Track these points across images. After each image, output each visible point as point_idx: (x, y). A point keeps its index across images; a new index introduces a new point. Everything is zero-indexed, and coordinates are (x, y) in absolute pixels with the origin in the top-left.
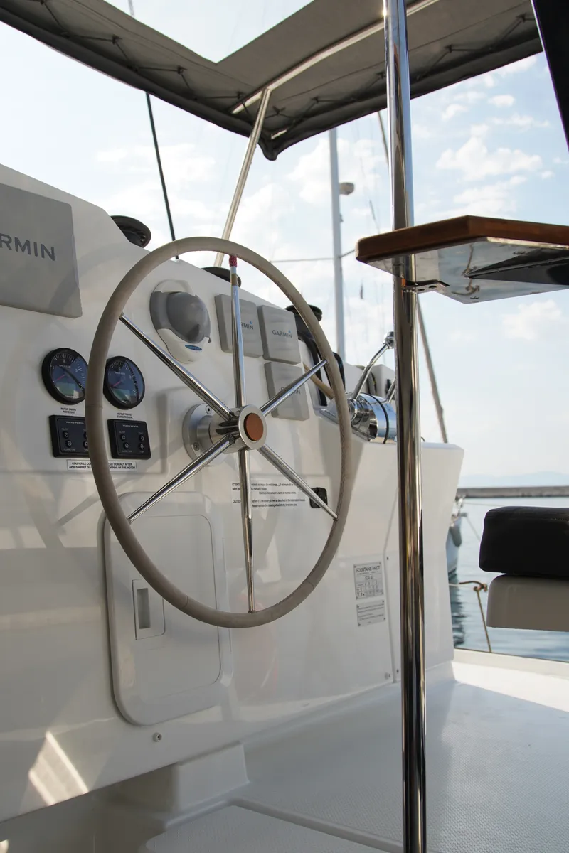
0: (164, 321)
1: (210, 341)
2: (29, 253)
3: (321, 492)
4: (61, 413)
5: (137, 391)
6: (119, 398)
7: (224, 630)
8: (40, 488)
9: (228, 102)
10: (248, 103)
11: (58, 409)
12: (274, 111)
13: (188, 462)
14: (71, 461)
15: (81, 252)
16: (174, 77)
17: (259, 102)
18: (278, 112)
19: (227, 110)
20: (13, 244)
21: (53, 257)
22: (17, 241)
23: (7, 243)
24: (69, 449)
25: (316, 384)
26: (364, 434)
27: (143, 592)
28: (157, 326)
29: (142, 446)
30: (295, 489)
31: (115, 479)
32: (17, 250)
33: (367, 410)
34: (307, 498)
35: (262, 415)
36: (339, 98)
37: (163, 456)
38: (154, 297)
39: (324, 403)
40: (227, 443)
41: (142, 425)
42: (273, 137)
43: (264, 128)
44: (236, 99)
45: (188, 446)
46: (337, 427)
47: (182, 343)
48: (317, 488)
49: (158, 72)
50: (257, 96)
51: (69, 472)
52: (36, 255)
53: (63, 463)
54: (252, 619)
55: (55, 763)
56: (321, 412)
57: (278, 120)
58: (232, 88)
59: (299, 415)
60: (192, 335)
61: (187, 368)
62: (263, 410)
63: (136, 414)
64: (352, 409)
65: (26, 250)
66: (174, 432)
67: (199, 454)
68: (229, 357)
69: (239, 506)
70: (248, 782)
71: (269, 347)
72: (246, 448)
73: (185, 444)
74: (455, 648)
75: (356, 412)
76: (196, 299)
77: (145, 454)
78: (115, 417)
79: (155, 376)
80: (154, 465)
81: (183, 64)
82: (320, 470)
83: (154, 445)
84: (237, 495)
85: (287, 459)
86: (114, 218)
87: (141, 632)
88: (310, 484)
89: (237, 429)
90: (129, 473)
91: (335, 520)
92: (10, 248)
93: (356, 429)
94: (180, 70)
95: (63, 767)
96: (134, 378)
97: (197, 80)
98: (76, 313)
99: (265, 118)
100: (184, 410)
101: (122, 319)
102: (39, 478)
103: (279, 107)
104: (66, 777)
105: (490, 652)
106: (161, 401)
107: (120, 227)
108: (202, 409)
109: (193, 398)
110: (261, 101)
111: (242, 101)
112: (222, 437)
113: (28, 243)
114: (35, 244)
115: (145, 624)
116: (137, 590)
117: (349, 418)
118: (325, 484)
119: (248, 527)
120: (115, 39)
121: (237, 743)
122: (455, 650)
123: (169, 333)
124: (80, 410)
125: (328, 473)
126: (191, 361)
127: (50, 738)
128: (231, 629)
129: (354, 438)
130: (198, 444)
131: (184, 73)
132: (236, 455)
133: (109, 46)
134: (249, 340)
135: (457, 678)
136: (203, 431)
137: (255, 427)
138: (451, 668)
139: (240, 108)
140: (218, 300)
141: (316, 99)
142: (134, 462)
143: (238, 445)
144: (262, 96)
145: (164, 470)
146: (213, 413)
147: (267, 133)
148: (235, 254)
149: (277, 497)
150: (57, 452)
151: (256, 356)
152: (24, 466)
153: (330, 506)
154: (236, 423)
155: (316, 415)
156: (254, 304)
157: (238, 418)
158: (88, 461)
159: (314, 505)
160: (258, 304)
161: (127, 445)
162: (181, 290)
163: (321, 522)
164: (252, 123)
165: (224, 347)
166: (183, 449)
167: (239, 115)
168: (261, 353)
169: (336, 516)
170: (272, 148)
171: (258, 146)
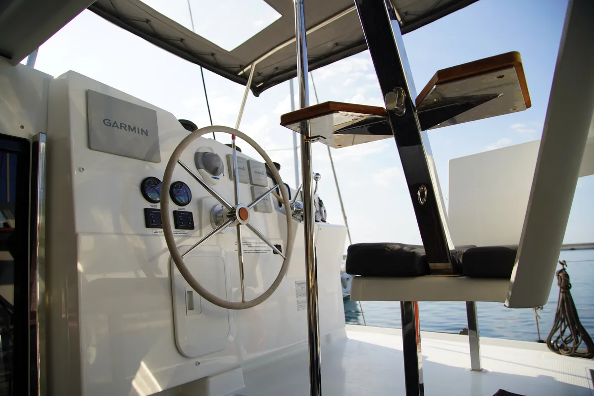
0: (202, 166)
1: (224, 175)
2: (135, 132)
3: (279, 247)
4: (150, 207)
5: (188, 198)
6: (179, 201)
7: (231, 311)
8: (140, 243)
9: (236, 70)
10: (245, 70)
11: (149, 205)
12: (257, 74)
13: (212, 230)
14: (155, 230)
15: (161, 133)
16: (210, 58)
17: (250, 70)
18: (259, 74)
19: (236, 73)
20: (127, 128)
21: (147, 135)
22: (129, 126)
23: (124, 128)
24: (153, 224)
25: (277, 198)
26: (298, 219)
27: (190, 293)
28: (198, 168)
29: (190, 224)
30: (266, 245)
31: (176, 239)
32: (129, 131)
33: (300, 208)
34: (272, 250)
35: (247, 209)
36: (287, 68)
37: (201, 228)
38: (197, 155)
39: (280, 206)
40: (231, 222)
41: (190, 214)
42: (257, 86)
43: (253, 81)
44: (239, 69)
45: (213, 224)
46: (285, 216)
47: (210, 176)
48: (277, 245)
49: (202, 55)
50: (249, 67)
51: (153, 235)
52: (139, 133)
53: (151, 231)
54: (244, 305)
55: (146, 377)
56: (279, 210)
57: (260, 78)
58: (237, 63)
59: (267, 211)
60: (215, 172)
61: (214, 188)
62: (248, 207)
63: (187, 208)
64: (292, 208)
65: (134, 131)
66: (206, 217)
67: (217, 227)
68: (232, 183)
69: (237, 253)
70: (244, 386)
71: (253, 179)
72: (240, 224)
73: (211, 223)
74: (346, 324)
75: (294, 209)
76: (216, 156)
77: (191, 227)
78: (177, 210)
79: (197, 191)
80: (196, 232)
81: (214, 52)
82: (278, 236)
83: (196, 224)
84: (237, 247)
85: (262, 231)
86: (179, 120)
87: (189, 312)
88: (273, 243)
89: (235, 215)
90: (184, 236)
91: (285, 259)
92: (125, 129)
93: (295, 217)
94: (213, 54)
95: (150, 379)
96: (187, 192)
97: (221, 59)
98: (158, 161)
99: (253, 77)
100: (211, 207)
101: (179, 162)
102: (139, 238)
103: (260, 72)
104: (150, 384)
105: (365, 325)
106: (200, 203)
107: (183, 124)
108: (220, 206)
109: (215, 201)
110: (251, 69)
111: (242, 69)
112: (228, 219)
113: (135, 128)
114: (138, 128)
115: (191, 308)
116: (188, 292)
117: (291, 212)
118: (281, 243)
119: (242, 265)
120: (182, 40)
121: (238, 367)
122: (347, 325)
123: (204, 171)
124: (158, 206)
125: (282, 238)
126: (214, 184)
127: (143, 364)
128: (234, 310)
129: (293, 221)
130: (217, 223)
131: (215, 56)
132: (235, 228)
133: (179, 43)
134: (241, 175)
135: (348, 337)
136: (220, 216)
137: (244, 214)
138: (345, 332)
139: (241, 73)
140: (228, 157)
141: (277, 68)
142: (186, 231)
143: (236, 223)
144: (252, 67)
145: (201, 235)
146: (225, 208)
147: (254, 84)
148: (234, 134)
149: (258, 249)
150: (148, 225)
151: (246, 183)
152: (132, 232)
153: (283, 253)
154: (235, 212)
155: (276, 211)
156: (245, 159)
157: (236, 209)
158: (162, 230)
159: (275, 252)
160: (248, 159)
161: (182, 223)
162: (209, 151)
163: (279, 260)
164: (247, 79)
165: (230, 178)
166: (210, 225)
167: (241, 76)
168: (249, 181)
169: (285, 257)
170: (257, 91)
171: (250, 90)
